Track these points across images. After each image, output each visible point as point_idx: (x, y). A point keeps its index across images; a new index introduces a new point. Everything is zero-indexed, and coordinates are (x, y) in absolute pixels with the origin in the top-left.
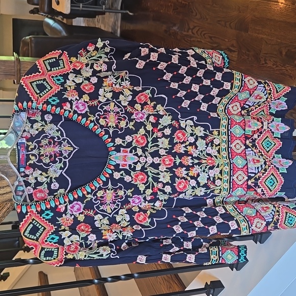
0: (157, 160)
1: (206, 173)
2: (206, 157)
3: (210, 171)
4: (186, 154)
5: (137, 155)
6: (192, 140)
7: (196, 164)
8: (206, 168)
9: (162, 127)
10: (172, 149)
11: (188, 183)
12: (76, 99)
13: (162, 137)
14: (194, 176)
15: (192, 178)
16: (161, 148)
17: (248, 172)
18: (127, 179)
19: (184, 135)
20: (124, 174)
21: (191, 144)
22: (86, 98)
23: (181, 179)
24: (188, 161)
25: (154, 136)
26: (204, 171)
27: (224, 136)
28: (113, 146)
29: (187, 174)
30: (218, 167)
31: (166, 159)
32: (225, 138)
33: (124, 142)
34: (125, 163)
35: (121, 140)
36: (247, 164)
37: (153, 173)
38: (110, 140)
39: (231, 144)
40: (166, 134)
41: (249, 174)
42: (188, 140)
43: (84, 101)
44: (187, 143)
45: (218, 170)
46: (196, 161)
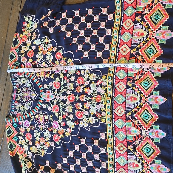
0: (65, 98)
1: (95, 107)
2: (96, 95)
3: (97, 106)
4: (84, 93)
5: (54, 94)
6: (87, 83)
7: (89, 100)
8: (94, 103)
9: (69, 76)
10: (74, 90)
11: (83, 113)
12: (26, 62)
13: (69, 82)
14: (87, 109)
15: (86, 110)
16: (68, 90)
17: (126, 107)
18: (50, 109)
19: (82, 80)
20: (48, 106)
21: (87, 86)
22: (31, 60)
23: (79, 110)
24: (84, 98)
25: (65, 82)
26: (93, 106)
27: (110, 79)
28: (43, 89)
29: (83, 108)
30: (102, 103)
31: (70, 97)
32: (110, 81)
33: (48, 87)
34: (48, 99)
35: (47, 85)
36: (125, 101)
37: (63, 106)
38: (41, 86)
39: (115, 85)
40: (71, 80)
41: (127, 109)
42: (85, 84)
43: (30, 63)
44: (85, 85)
45: (103, 105)
46: (89, 98)
